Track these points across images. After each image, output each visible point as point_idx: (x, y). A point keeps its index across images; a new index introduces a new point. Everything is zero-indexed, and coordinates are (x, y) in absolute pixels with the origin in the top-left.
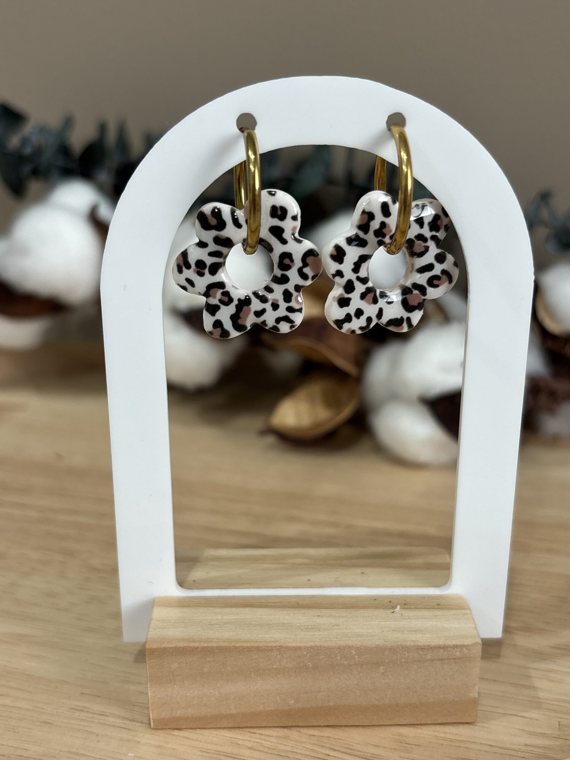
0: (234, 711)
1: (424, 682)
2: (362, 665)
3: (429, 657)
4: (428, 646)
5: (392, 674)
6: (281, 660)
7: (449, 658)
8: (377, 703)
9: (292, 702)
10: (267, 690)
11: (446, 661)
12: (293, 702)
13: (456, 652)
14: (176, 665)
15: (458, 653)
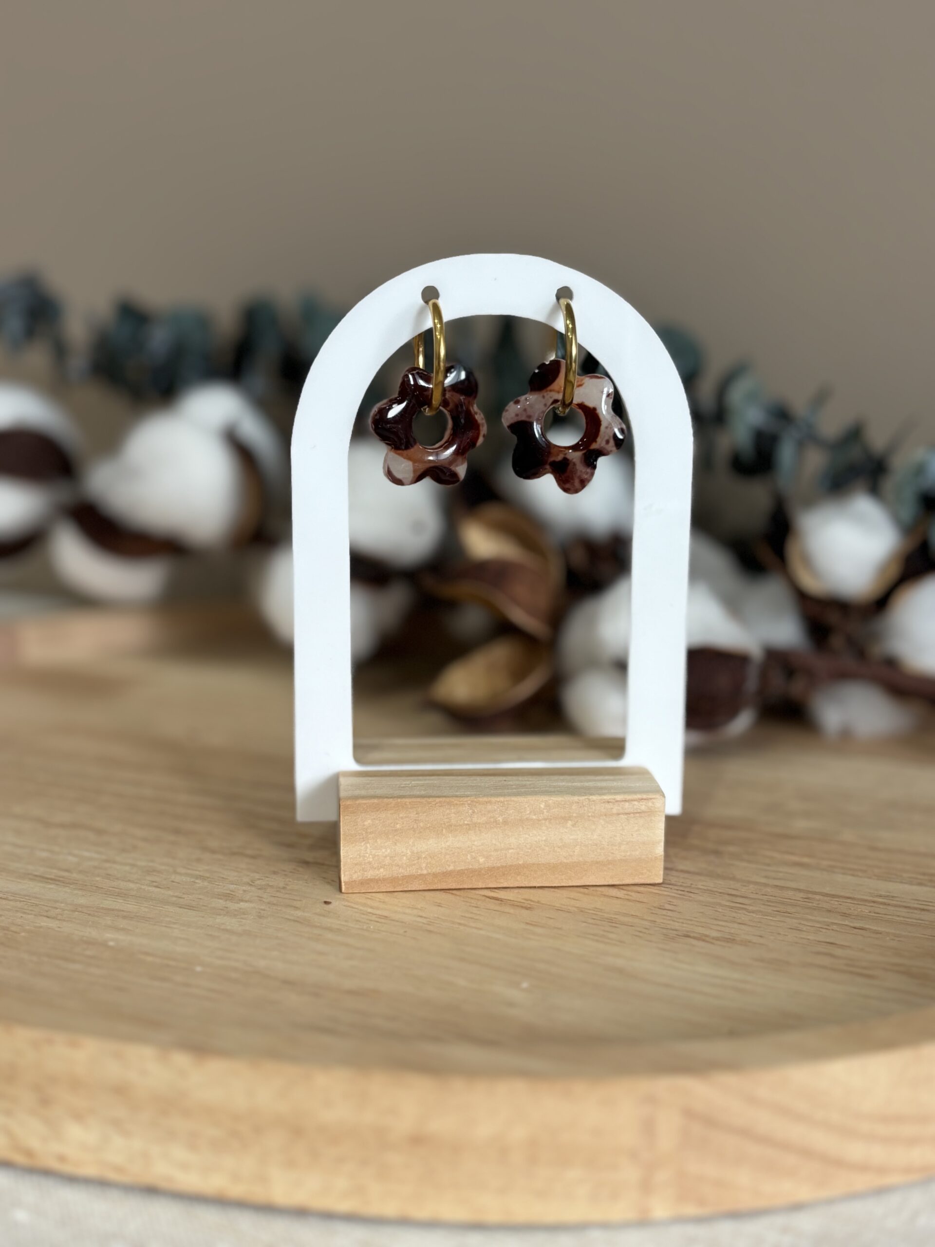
0: (425, 872)
1: (611, 838)
2: (551, 819)
3: (615, 811)
4: (614, 799)
5: (579, 830)
6: (473, 816)
7: (635, 811)
8: (565, 861)
9: (482, 860)
10: (458, 848)
11: (632, 815)
13: (641, 805)
14: (369, 821)
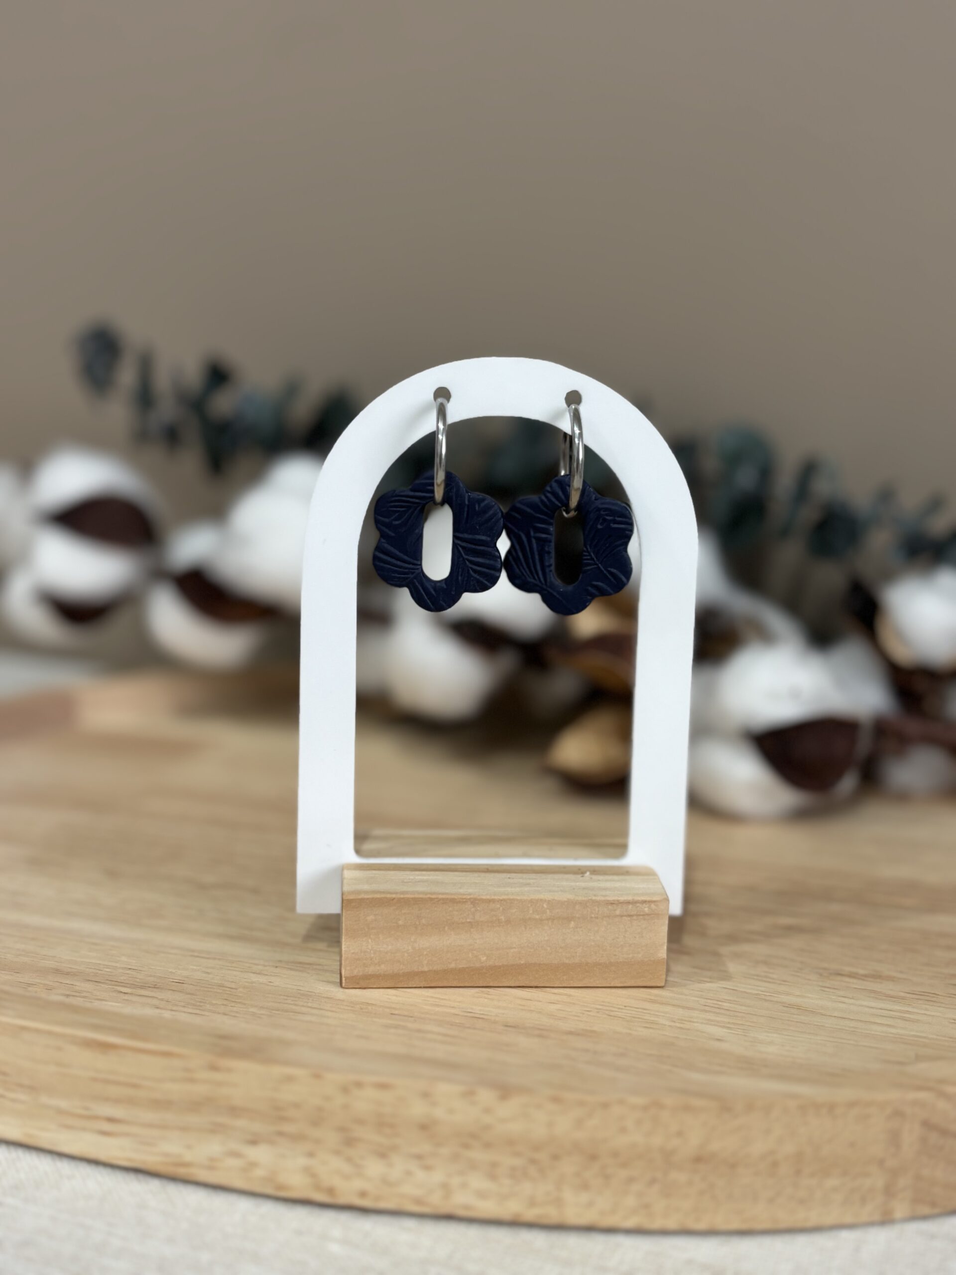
0: (426, 969)
1: (613, 939)
2: (554, 919)
3: (618, 912)
4: (618, 901)
5: (582, 931)
6: (475, 913)
7: (638, 913)
8: (567, 961)
9: (483, 959)
10: (460, 946)
11: (635, 918)
12: (485, 958)
13: (645, 907)
14: (370, 918)
15: (646, 909)
